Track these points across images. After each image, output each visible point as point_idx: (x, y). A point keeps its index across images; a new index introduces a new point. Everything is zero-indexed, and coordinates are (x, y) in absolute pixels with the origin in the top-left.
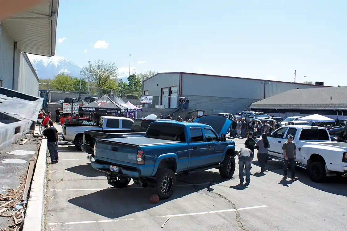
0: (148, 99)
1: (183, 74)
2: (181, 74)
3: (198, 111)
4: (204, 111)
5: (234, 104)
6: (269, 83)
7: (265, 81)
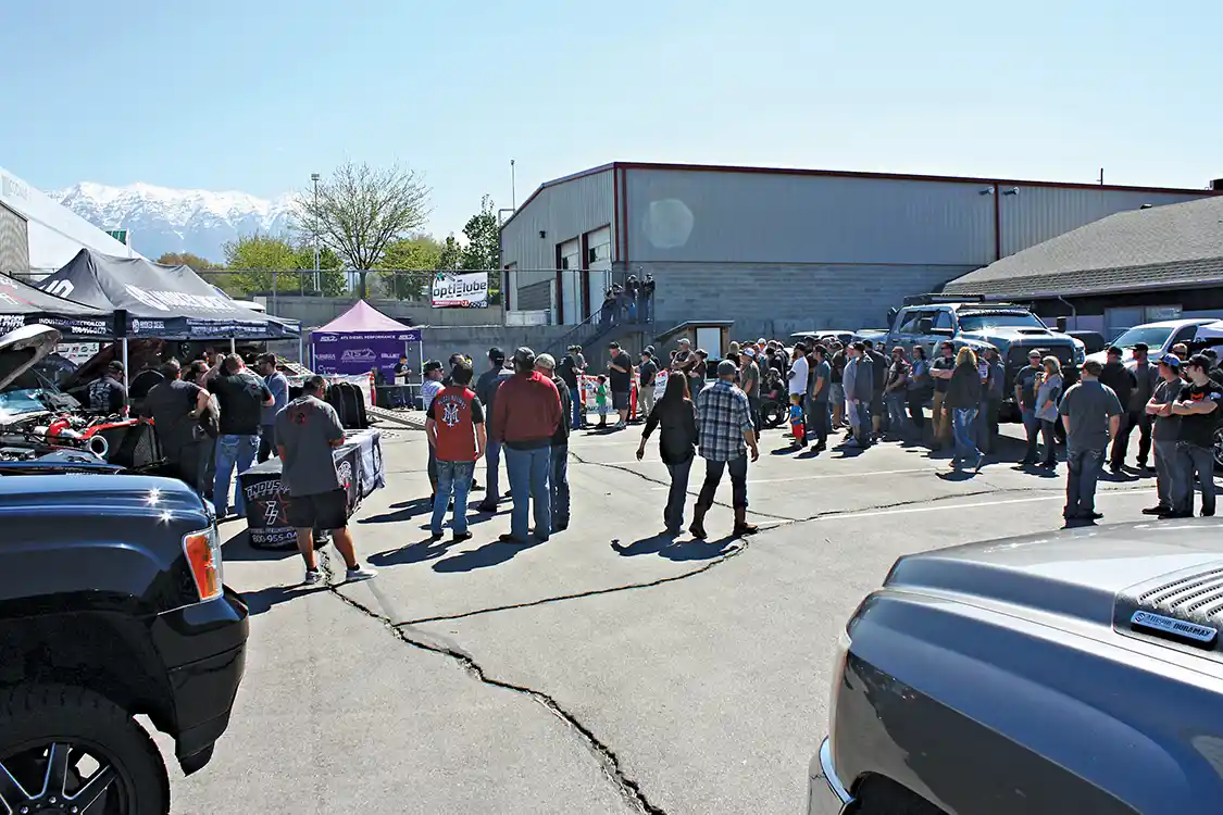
0: (466, 289)
1: (629, 172)
2: (619, 171)
3: (694, 328)
4: (722, 327)
5: (867, 290)
6: (1014, 192)
7: (996, 183)
